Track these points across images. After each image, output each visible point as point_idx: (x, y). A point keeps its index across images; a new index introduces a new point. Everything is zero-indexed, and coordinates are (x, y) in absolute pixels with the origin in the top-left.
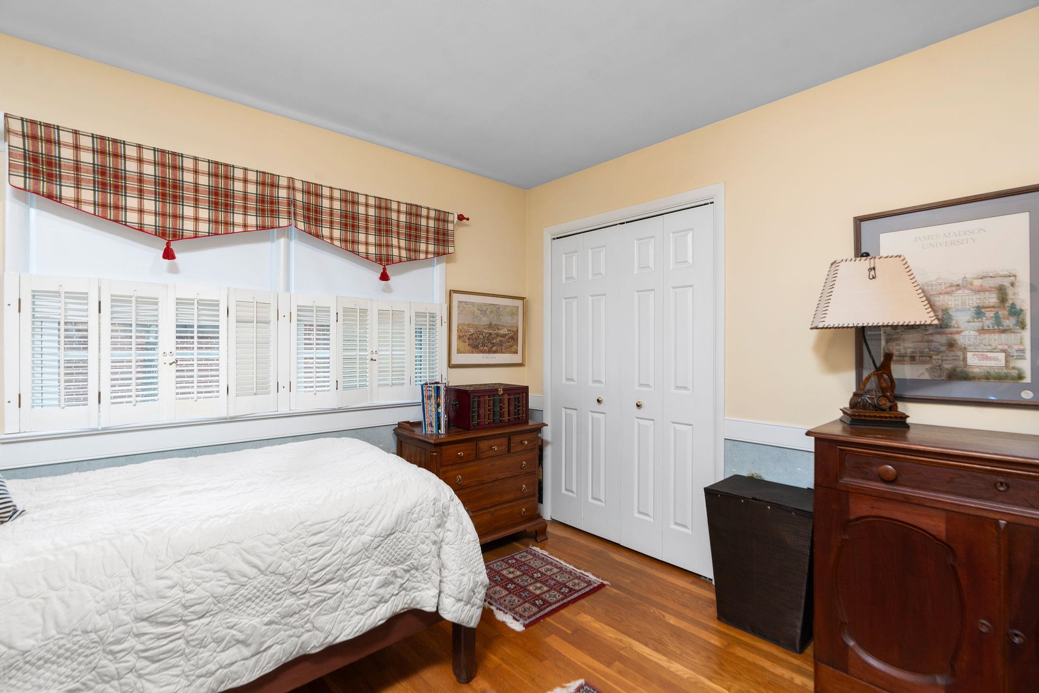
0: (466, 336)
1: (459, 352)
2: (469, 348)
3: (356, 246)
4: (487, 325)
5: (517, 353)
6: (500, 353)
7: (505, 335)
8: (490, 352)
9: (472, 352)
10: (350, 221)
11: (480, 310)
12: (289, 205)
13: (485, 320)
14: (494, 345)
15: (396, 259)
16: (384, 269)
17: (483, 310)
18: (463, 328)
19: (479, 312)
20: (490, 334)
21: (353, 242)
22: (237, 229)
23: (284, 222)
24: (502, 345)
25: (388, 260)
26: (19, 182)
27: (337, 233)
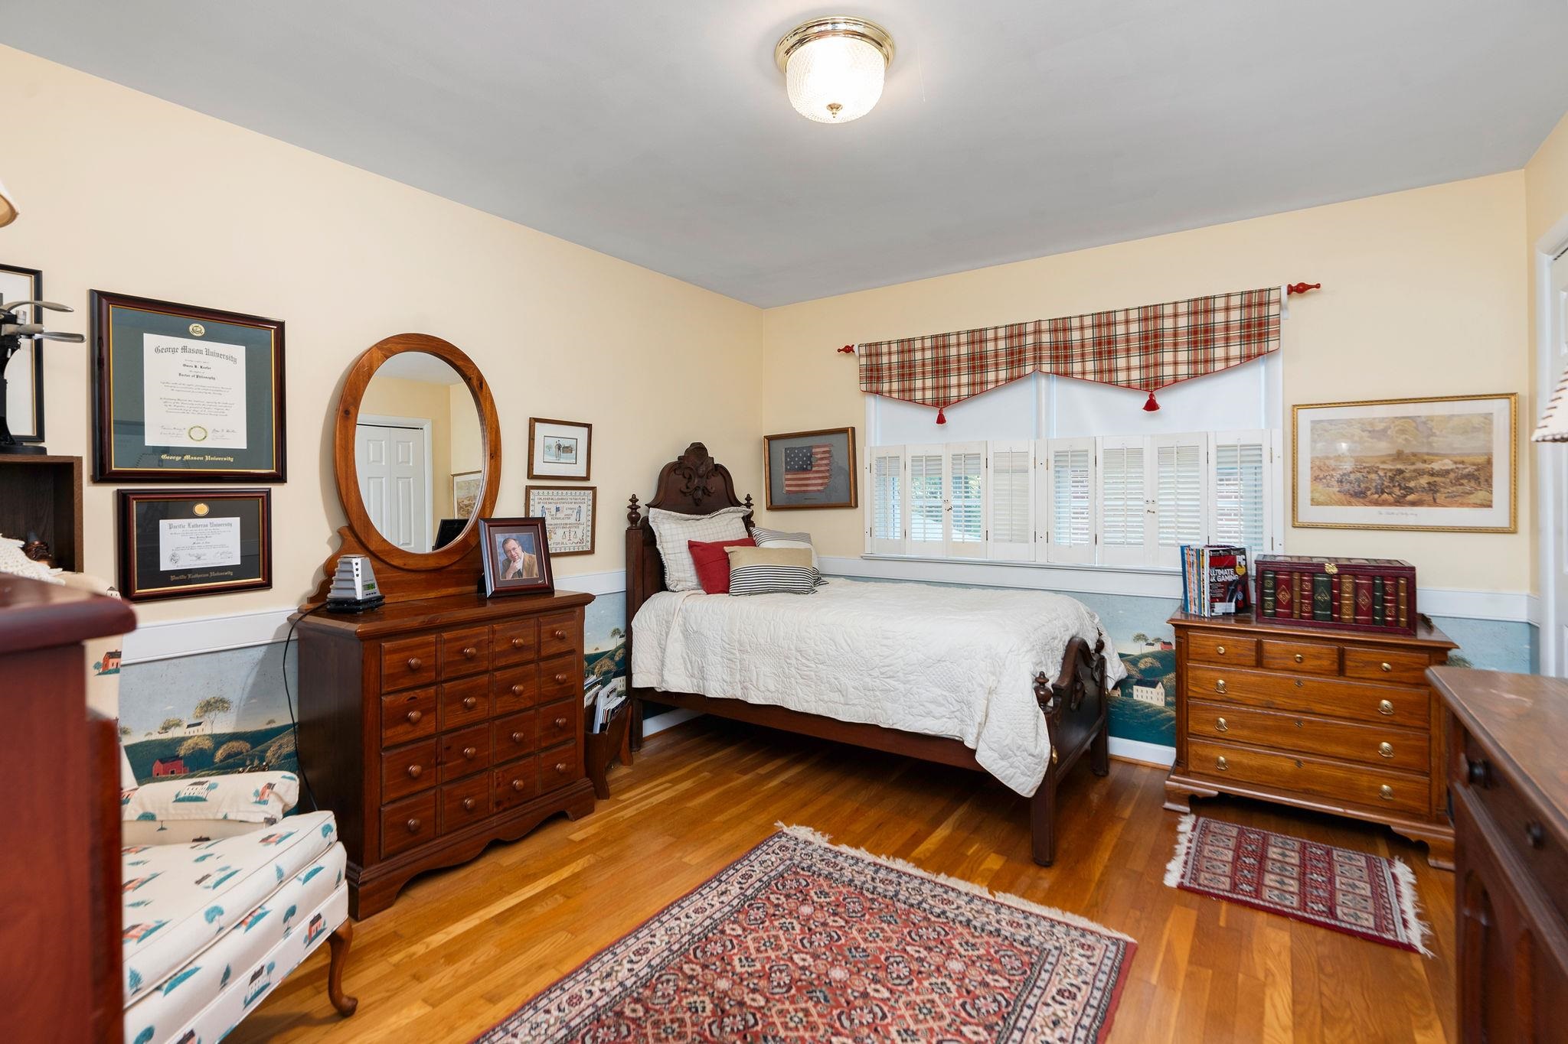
0: (1332, 476)
1: (1315, 502)
2: (1341, 496)
3: (1114, 375)
4: (1390, 455)
5: (1490, 506)
6: (1429, 505)
7: (1448, 472)
8: (1399, 502)
9: (1350, 504)
10: (1105, 348)
11: (1370, 432)
12: (1035, 349)
13: (1384, 447)
14: (1410, 491)
15: (1168, 380)
16: (1151, 396)
17: (1375, 432)
18: (1325, 464)
19: (1366, 434)
20: (1401, 472)
21: (1110, 371)
22: (990, 386)
23: (1029, 369)
24: (1437, 491)
25: (1156, 384)
26: (864, 387)
27: (1090, 366)
